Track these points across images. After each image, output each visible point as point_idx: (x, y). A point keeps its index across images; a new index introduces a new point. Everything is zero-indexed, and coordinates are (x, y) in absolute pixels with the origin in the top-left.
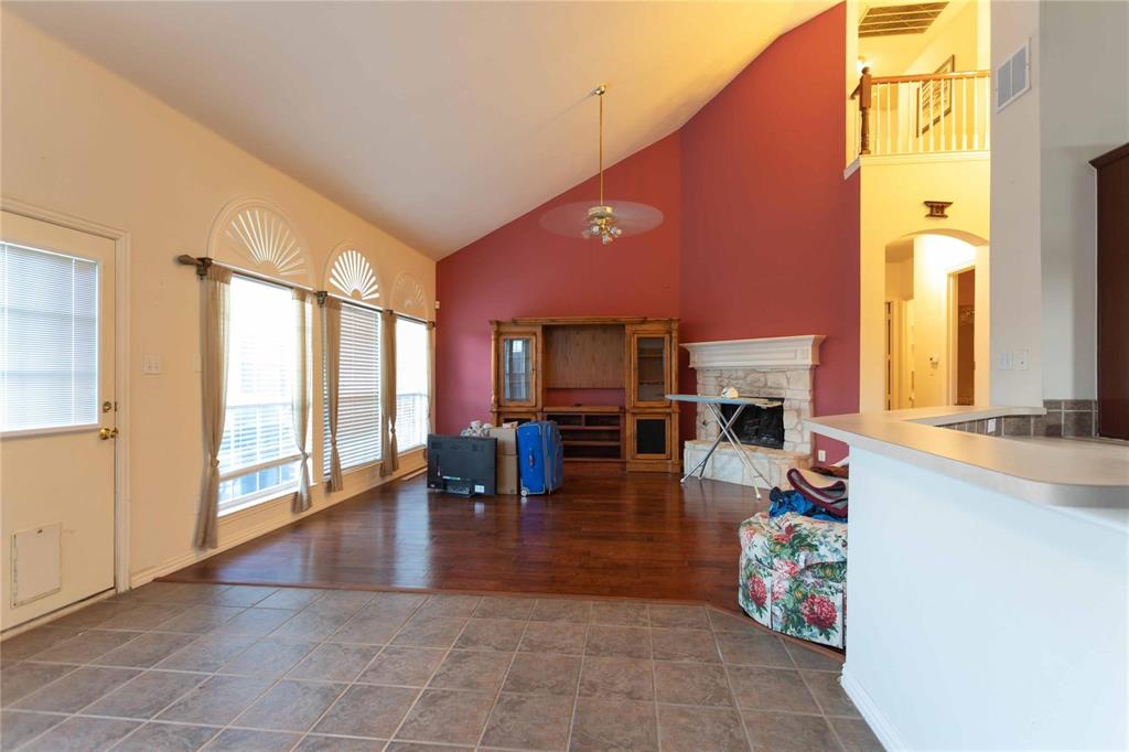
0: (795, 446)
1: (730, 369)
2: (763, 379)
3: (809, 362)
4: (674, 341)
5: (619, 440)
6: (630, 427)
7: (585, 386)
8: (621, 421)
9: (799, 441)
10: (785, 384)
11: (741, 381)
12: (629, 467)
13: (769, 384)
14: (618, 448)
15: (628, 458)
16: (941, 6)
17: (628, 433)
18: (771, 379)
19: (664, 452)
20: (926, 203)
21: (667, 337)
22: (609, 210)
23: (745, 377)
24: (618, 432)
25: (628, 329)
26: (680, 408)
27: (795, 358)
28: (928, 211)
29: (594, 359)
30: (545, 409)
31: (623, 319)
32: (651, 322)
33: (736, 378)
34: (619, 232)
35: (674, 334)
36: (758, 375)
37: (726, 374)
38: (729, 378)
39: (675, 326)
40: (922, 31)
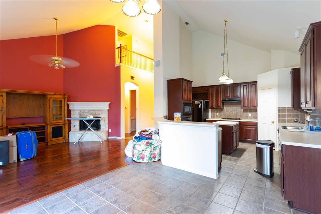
0: (104, 129)
1: (83, 110)
2: (94, 113)
3: (108, 108)
4: (66, 101)
5: (44, 135)
6: (49, 130)
7: (24, 117)
8: (46, 128)
9: (105, 128)
10: (101, 114)
11: (87, 113)
12: (49, 144)
13: (96, 114)
14: (44, 138)
15: (49, 140)
16: (126, 34)
17: (49, 132)
18: (97, 113)
19: (62, 136)
20: (131, 76)
21: (63, 100)
22: (60, 59)
23: (89, 112)
24: (44, 132)
25: (49, 97)
26: (68, 122)
27: (104, 107)
28: (131, 78)
29: (28, 106)
30: (8, 127)
31: (47, 93)
32: (57, 94)
33: (86, 112)
34: (64, 67)
35: (66, 99)
36: (93, 112)
37: (82, 111)
38: (83, 112)
39: (66, 97)
40: (121, 37)
